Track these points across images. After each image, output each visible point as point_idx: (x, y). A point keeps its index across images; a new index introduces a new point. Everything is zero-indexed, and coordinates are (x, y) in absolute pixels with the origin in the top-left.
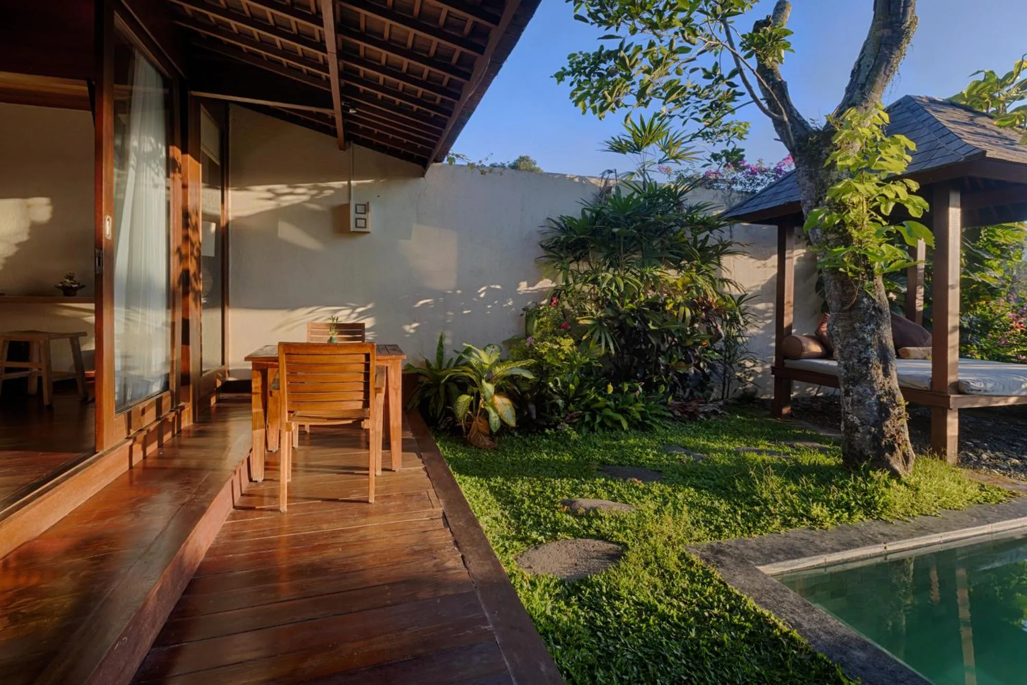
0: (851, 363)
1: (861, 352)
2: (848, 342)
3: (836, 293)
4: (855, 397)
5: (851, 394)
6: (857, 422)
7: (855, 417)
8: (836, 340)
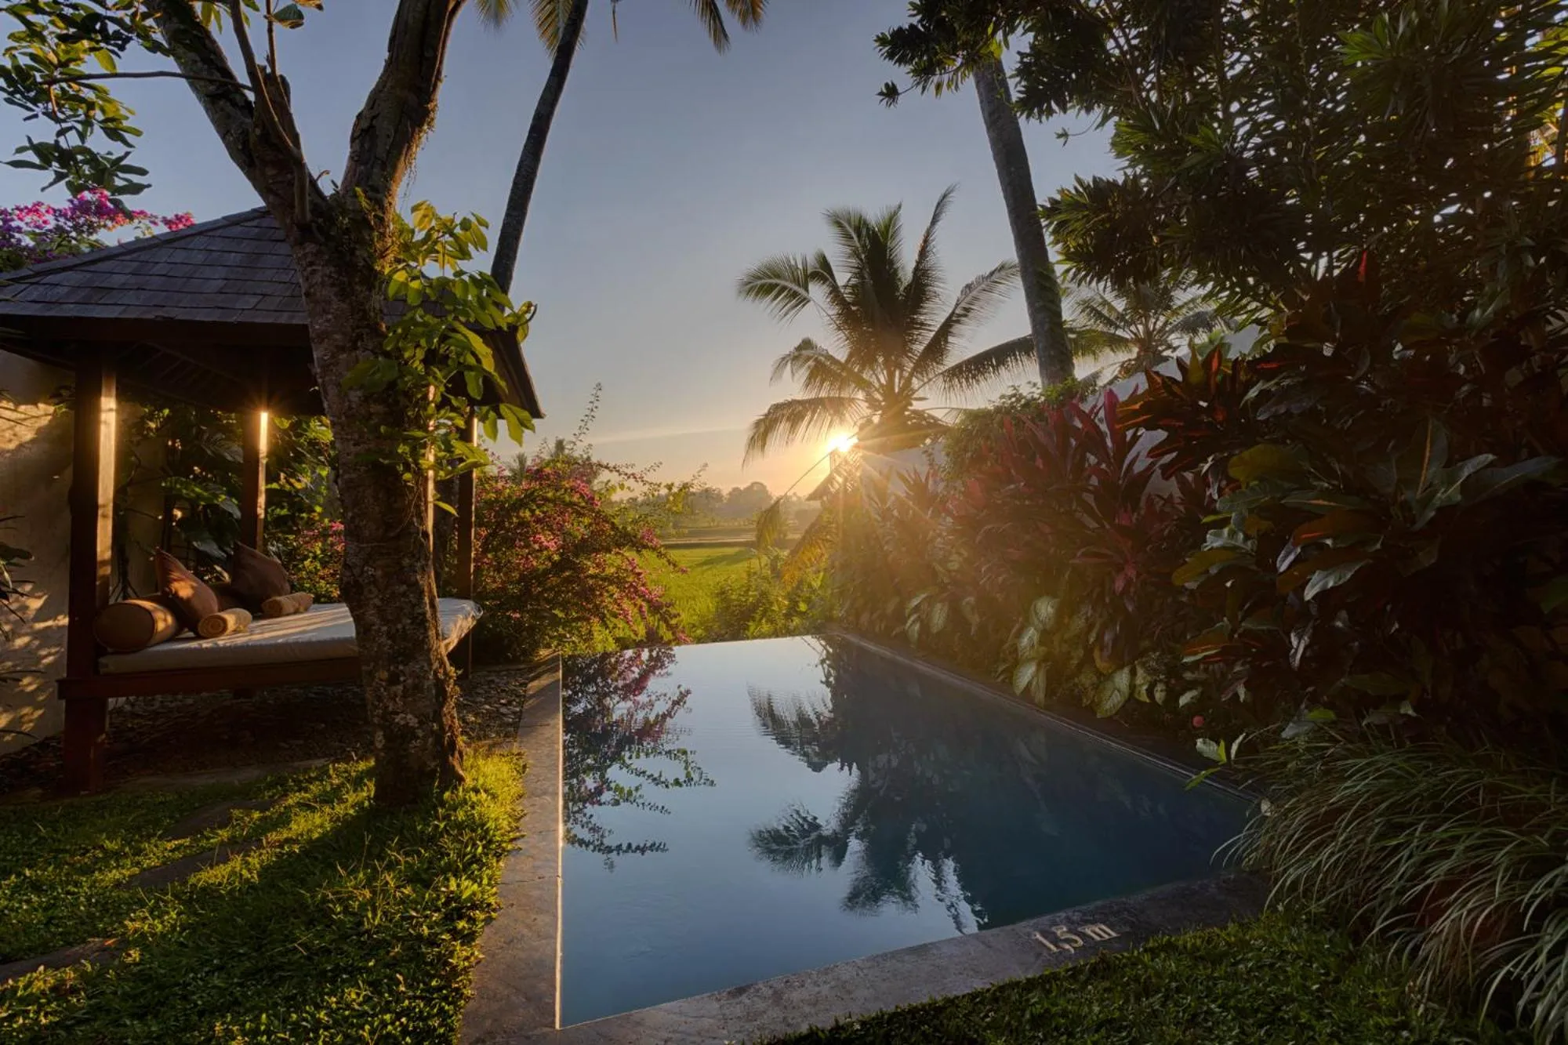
0: (399, 626)
1: (414, 606)
2: (393, 593)
3: (377, 508)
4: (410, 681)
5: (402, 679)
6: (413, 721)
7: (409, 716)
8: (370, 592)
